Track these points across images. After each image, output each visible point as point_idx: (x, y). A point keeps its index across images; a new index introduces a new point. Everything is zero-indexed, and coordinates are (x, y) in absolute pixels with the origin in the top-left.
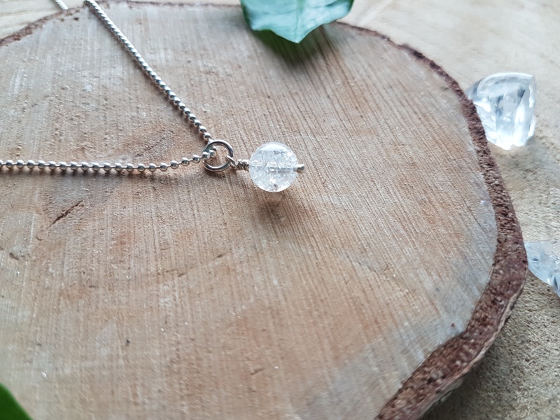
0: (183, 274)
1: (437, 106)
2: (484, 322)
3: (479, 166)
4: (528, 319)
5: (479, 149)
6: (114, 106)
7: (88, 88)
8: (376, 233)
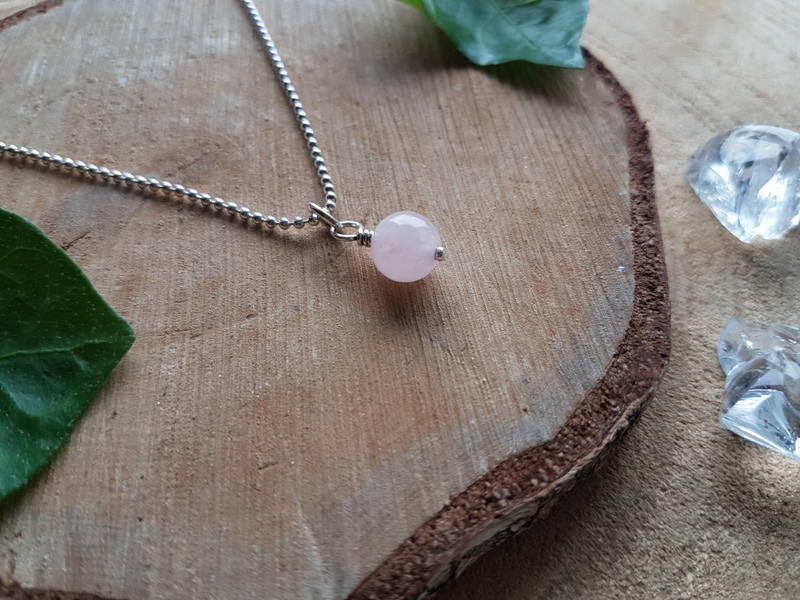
0: (197, 336)
1: (591, 129)
2: (582, 431)
3: (629, 218)
4: (677, 433)
5: (636, 193)
6: (151, 109)
7: (122, 81)
8: (462, 300)
